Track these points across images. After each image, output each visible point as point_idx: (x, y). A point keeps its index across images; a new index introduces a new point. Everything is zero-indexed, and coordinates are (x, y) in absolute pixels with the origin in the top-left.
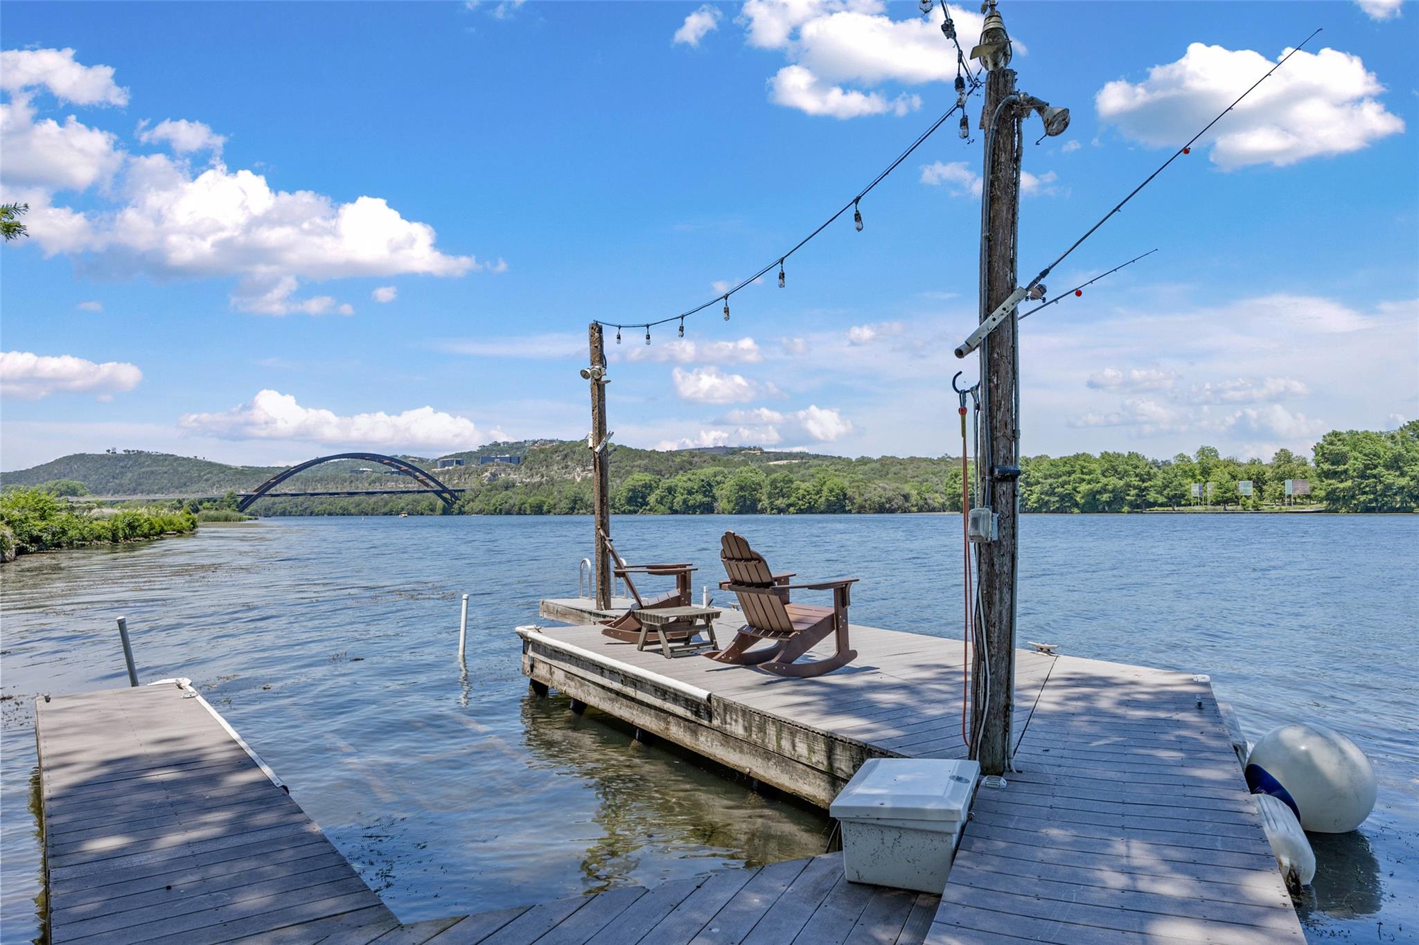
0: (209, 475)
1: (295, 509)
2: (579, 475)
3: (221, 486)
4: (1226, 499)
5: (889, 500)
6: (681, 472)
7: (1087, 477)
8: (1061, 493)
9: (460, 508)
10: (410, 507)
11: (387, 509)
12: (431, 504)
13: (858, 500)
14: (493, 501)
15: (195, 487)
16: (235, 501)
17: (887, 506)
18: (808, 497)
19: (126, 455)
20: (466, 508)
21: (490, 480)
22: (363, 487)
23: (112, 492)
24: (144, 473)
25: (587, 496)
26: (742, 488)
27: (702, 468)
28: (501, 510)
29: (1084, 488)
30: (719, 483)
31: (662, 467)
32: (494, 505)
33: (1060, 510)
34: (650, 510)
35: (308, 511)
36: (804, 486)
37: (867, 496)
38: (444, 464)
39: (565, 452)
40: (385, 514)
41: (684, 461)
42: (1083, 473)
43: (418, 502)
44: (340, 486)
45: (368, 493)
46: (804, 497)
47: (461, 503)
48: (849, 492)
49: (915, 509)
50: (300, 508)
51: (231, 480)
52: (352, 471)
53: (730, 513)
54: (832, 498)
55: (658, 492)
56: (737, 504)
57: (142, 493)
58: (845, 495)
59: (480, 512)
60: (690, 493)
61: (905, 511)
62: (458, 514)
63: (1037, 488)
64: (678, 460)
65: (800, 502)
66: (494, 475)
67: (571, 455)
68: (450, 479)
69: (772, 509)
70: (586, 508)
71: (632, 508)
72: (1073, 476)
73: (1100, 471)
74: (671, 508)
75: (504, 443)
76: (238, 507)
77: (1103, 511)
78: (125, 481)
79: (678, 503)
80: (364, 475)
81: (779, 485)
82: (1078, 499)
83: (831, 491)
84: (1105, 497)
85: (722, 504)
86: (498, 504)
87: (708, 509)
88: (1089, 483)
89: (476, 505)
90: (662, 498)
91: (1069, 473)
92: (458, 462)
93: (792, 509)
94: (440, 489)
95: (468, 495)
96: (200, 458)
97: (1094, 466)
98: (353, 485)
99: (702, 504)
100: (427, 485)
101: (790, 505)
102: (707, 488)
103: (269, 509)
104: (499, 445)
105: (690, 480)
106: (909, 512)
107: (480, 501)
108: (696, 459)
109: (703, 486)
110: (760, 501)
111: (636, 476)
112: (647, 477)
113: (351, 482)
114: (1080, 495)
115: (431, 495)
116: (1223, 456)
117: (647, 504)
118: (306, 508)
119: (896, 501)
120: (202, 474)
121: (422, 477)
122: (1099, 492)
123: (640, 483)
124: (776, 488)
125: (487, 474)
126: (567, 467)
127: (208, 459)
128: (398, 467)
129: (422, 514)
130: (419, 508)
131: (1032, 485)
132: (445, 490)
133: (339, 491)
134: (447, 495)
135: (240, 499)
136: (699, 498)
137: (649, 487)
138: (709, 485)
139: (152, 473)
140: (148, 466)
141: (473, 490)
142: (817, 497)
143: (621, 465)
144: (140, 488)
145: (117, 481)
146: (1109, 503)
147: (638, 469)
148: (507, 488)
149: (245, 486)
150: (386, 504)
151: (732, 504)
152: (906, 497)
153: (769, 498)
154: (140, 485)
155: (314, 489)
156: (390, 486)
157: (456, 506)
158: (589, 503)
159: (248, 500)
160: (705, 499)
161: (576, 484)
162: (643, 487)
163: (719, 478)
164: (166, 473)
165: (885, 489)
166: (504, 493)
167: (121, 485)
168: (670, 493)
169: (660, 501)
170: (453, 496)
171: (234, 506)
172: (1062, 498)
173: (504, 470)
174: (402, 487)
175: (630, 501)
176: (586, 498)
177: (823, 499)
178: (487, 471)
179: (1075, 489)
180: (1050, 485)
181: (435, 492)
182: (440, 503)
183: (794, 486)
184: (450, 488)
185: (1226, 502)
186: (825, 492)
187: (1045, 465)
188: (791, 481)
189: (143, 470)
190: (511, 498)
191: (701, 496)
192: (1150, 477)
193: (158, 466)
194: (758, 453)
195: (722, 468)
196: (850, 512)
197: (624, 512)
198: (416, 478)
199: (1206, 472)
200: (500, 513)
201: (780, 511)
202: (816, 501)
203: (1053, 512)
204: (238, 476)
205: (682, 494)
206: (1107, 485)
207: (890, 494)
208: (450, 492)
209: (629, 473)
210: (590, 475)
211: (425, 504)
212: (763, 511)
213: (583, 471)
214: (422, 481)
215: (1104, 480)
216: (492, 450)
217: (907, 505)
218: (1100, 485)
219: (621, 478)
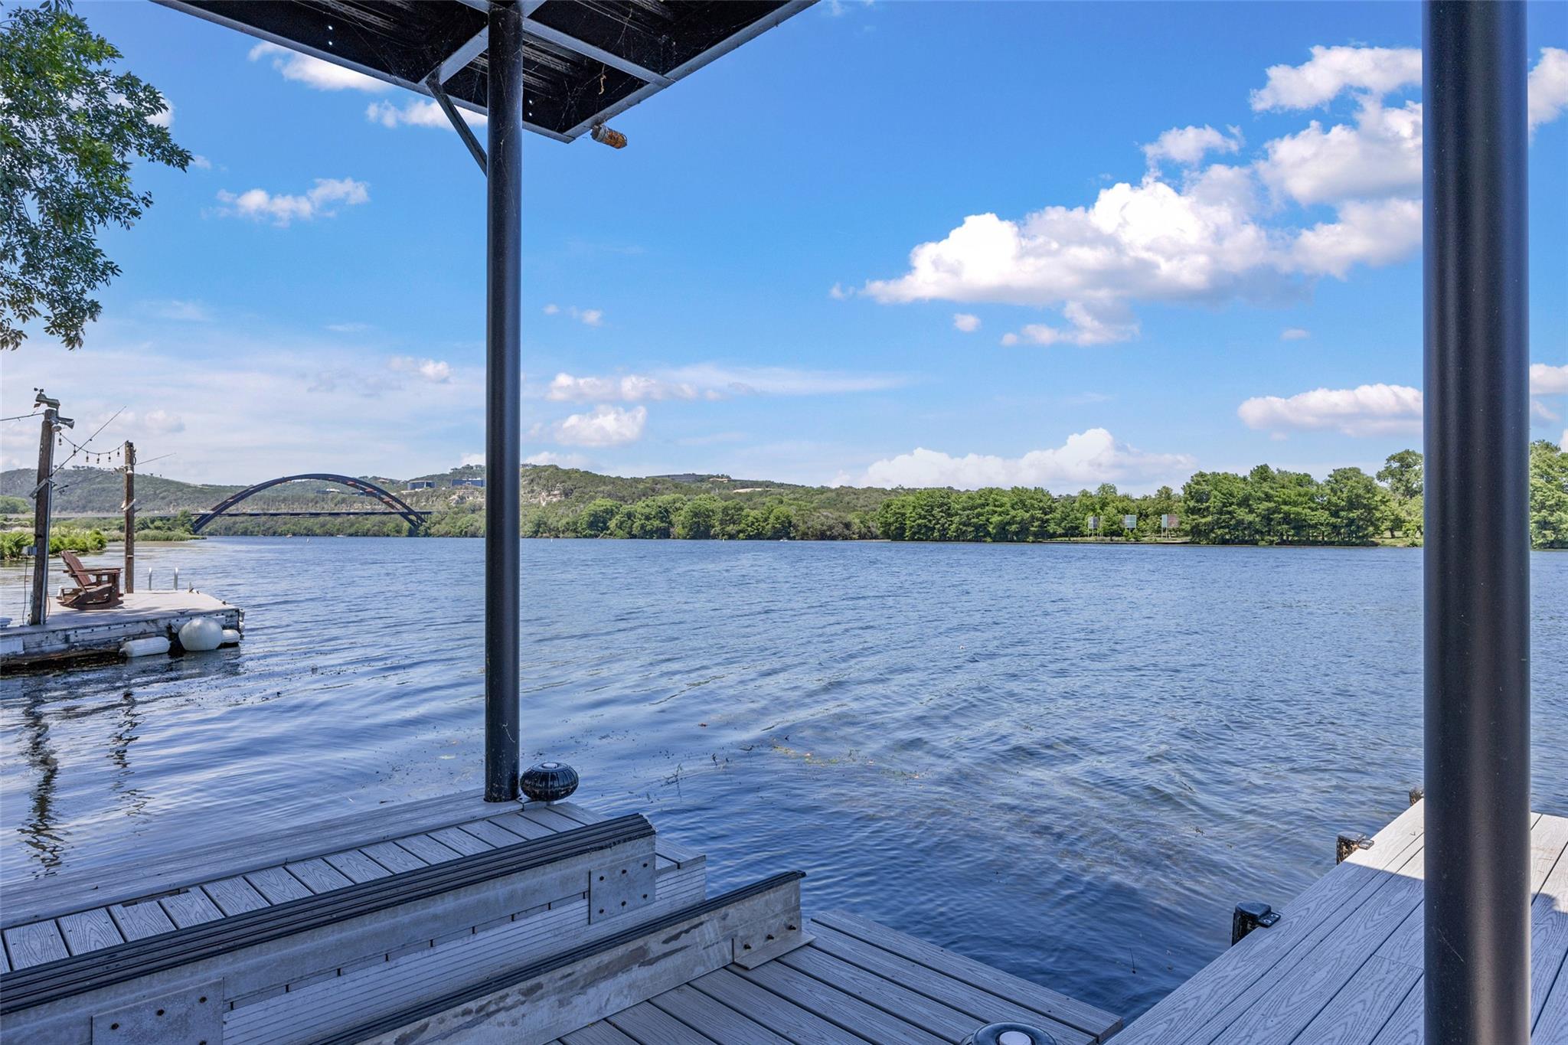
0: (165, 494)
1: (257, 529)
2: (544, 500)
3: (178, 504)
4: (1114, 533)
5: (831, 528)
6: (644, 498)
7: (999, 509)
8: (977, 523)
9: (426, 530)
10: (376, 528)
11: (352, 530)
12: (397, 526)
13: (802, 527)
14: (459, 524)
15: (150, 505)
16: (190, 520)
17: (828, 533)
18: (756, 524)
19: (75, 471)
20: (432, 531)
21: (457, 502)
22: (329, 507)
23: (59, 508)
24: (94, 490)
25: (550, 520)
26: (696, 515)
27: (662, 494)
28: (466, 532)
29: (995, 519)
30: (677, 509)
31: (625, 493)
32: (460, 527)
33: (977, 539)
34: (610, 534)
35: (271, 531)
36: (753, 513)
37: (810, 524)
38: (414, 486)
39: (532, 477)
40: (351, 535)
41: (647, 488)
42: (995, 506)
43: (384, 523)
44: (305, 506)
45: (330, 514)
46: (753, 523)
47: (427, 525)
48: (794, 521)
49: (856, 536)
50: (262, 528)
51: (189, 498)
52: (318, 492)
53: (685, 538)
54: (778, 525)
55: (618, 517)
56: (691, 530)
57: (92, 510)
58: (790, 522)
59: (446, 535)
60: (648, 518)
61: (845, 538)
62: (424, 536)
63: (956, 519)
64: (641, 486)
65: (749, 529)
66: (462, 498)
67: (537, 480)
68: (417, 502)
69: (723, 535)
70: (550, 532)
71: (593, 533)
72: (987, 508)
73: (1009, 505)
74: (629, 533)
75: (477, 466)
76: (192, 526)
77: (1012, 541)
78: (74, 498)
79: (637, 527)
80: (330, 496)
81: (730, 512)
82: (990, 530)
83: (778, 518)
84: (1014, 527)
85: (677, 530)
86: (463, 526)
87: (665, 534)
88: (1000, 515)
89: (442, 528)
90: (622, 523)
91: (983, 506)
92: (429, 485)
93: (741, 535)
94: (406, 511)
95: (435, 517)
96: (156, 475)
97: (1005, 499)
98: (318, 505)
99: (658, 529)
100: (393, 507)
101: (740, 532)
102: (664, 514)
103: (230, 529)
104: (472, 468)
105: (647, 506)
106: (851, 539)
107: (447, 524)
108: (658, 486)
109: (661, 512)
110: (713, 527)
111: (597, 502)
112: (608, 503)
113: (317, 503)
114: (992, 526)
115: (398, 516)
116: (1120, 492)
117: (608, 528)
118: (269, 528)
119: (836, 529)
120: (158, 492)
121: (387, 499)
122: (1009, 523)
123: (602, 508)
124: (728, 515)
125: (455, 497)
126: (532, 491)
127: (165, 477)
128: (362, 489)
129: (388, 535)
130: (385, 530)
131: (952, 516)
132: (411, 512)
133: (303, 511)
134: (412, 517)
135: (194, 519)
136: (657, 523)
137: (611, 513)
138: (667, 511)
139: (104, 490)
140: (99, 483)
141: (439, 512)
142: (765, 524)
143: (585, 490)
144: (90, 505)
145: (65, 498)
146: (1017, 533)
147: (602, 495)
148: (473, 511)
149: (204, 504)
150: (352, 525)
151: (686, 530)
152: (847, 526)
153: (721, 524)
154: (90, 502)
155: (278, 509)
156: (357, 507)
157: (422, 528)
158: (552, 527)
159: (205, 519)
160: (662, 525)
161: (541, 509)
162: (603, 512)
163: (678, 505)
164: (118, 490)
165: (827, 517)
166: (470, 516)
167: (70, 502)
168: (629, 518)
169: (620, 526)
170: (419, 518)
171: (188, 526)
172: (978, 527)
173: (472, 493)
174: (368, 508)
175: (591, 525)
176: (549, 522)
177: (770, 526)
178: (454, 494)
179: (987, 520)
180: (968, 516)
181: (402, 514)
182: (406, 525)
183: (744, 513)
184: (417, 509)
185: (1113, 533)
186: (772, 520)
187: (964, 498)
188: (741, 509)
189: (94, 486)
190: (477, 521)
191: (658, 522)
192: (1052, 510)
193: (110, 483)
194: (725, 480)
195: (682, 496)
196: (794, 538)
197: (585, 537)
198: (381, 499)
199: (1104, 505)
200: (466, 535)
201: (731, 537)
202: (763, 527)
203: (969, 541)
204: (197, 495)
205: (640, 520)
206: (1015, 517)
207: (830, 522)
208: (416, 514)
209: (593, 498)
210: (555, 500)
211: (391, 526)
212: (715, 537)
213: (548, 496)
214: (387, 503)
215: (1013, 513)
216: (464, 473)
217: (847, 532)
218: (1009, 517)
219: (584, 503)
